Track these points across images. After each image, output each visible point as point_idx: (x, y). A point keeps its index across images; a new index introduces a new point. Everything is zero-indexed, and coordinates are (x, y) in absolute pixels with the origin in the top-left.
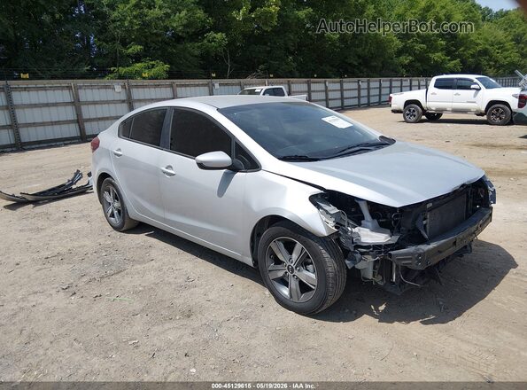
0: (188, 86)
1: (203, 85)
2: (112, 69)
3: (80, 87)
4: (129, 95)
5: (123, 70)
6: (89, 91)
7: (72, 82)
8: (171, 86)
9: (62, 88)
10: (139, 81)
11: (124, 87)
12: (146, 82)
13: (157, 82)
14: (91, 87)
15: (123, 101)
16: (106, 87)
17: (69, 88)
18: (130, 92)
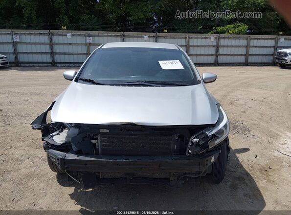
0: (259, 39)
1: (271, 39)
2: (214, 28)
3: (192, 38)
4: (218, 43)
5: (219, 29)
6: (196, 40)
7: (187, 35)
8: (247, 38)
9: (182, 38)
10: (226, 35)
11: (216, 38)
12: (231, 36)
13: (238, 36)
14: (198, 38)
15: (214, 46)
16: (206, 38)
17: (186, 38)
18: (219, 41)
